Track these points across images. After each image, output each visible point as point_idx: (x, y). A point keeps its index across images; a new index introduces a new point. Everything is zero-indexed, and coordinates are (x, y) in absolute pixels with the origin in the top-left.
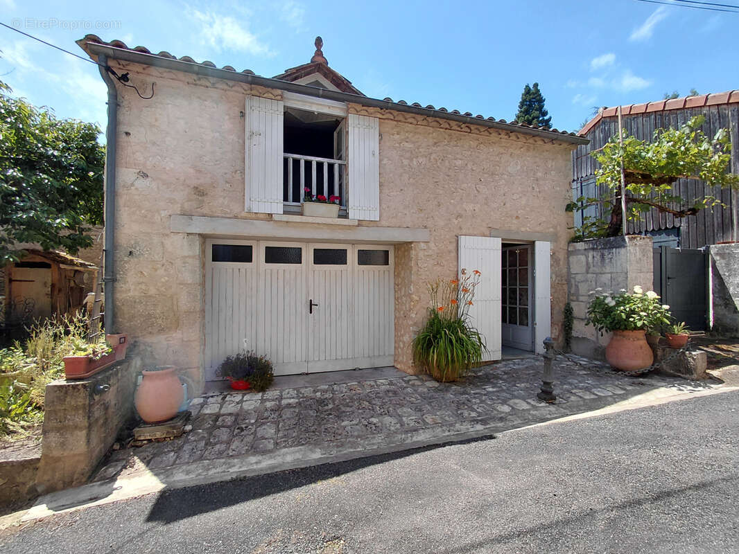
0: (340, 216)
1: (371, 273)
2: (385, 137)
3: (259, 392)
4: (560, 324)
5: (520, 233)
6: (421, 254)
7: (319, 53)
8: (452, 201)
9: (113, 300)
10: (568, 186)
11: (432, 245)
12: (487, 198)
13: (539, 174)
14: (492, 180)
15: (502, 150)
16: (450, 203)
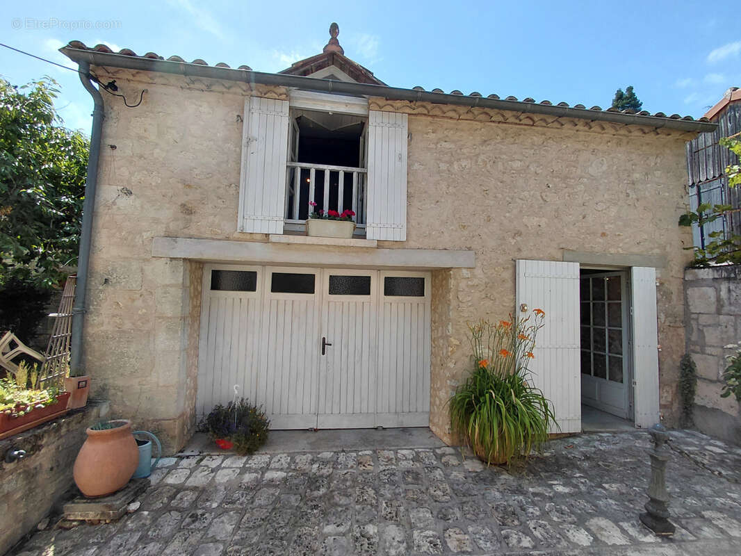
0: (355, 236)
1: (401, 306)
2: (416, 137)
3: (244, 455)
4: (674, 385)
5: (607, 255)
6: (463, 285)
7: (334, 41)
8: (507, 215)
9: (82, 333)
10: (683, 190)
11: (478, 272)
12: (556, 211)
13: (636, 176)
14: (564, 185)
15: (579, 146)
16: (505, 217)
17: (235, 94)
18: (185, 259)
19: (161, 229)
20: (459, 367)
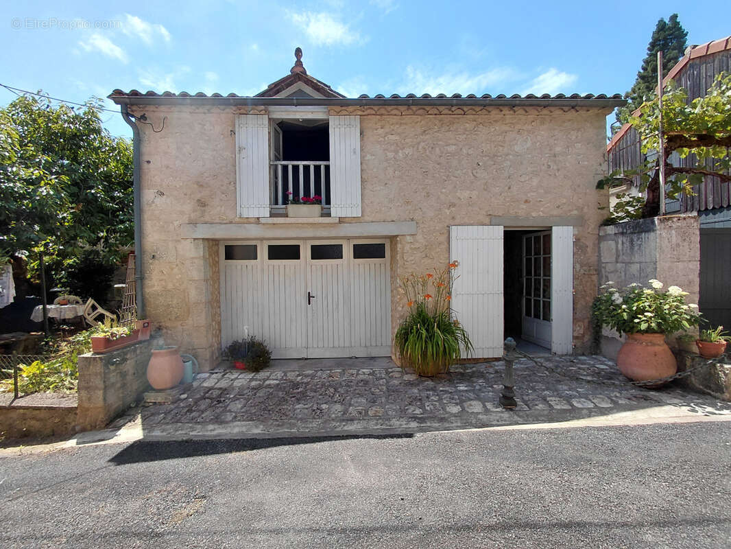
0: (322, 216)
1: (367, 267)
2: (368, 133)
3: (253, 372)
4: (586, 321)
5: (530, 218)
6: (407, 247)
7: (299, 63)
8: (444, 190)
9: (142, 293)
10: (602, 158)
11: (419, 237)
12: (486, 184)
13: (558, 149)
14: (493, 163)
15: (506, 128)
16: (441, 192)
17: (228, 113)
18: (203, 239)
19: (185, 219)
20: (405, 310)
